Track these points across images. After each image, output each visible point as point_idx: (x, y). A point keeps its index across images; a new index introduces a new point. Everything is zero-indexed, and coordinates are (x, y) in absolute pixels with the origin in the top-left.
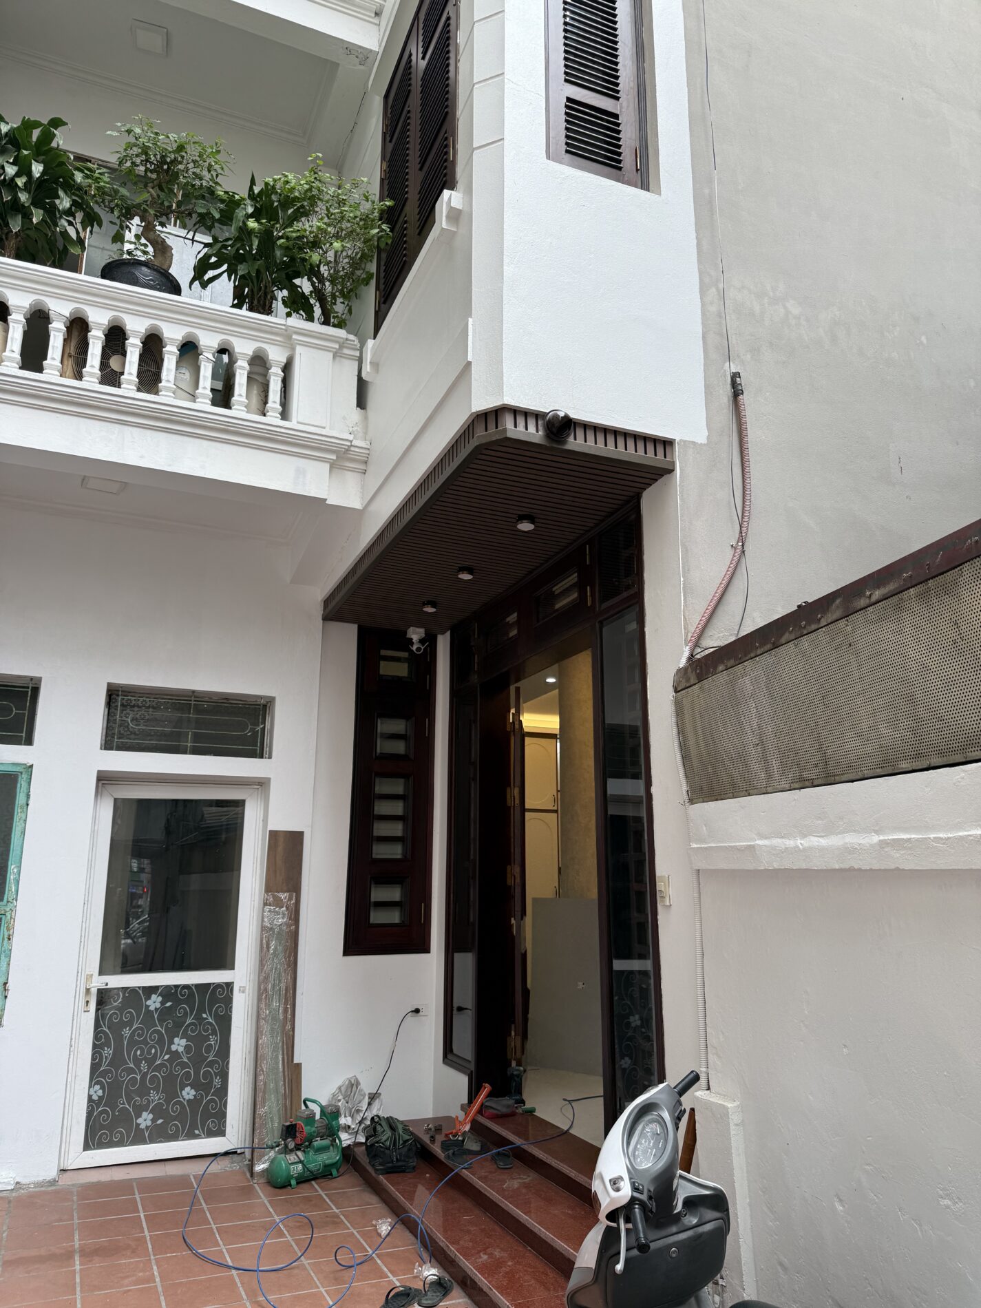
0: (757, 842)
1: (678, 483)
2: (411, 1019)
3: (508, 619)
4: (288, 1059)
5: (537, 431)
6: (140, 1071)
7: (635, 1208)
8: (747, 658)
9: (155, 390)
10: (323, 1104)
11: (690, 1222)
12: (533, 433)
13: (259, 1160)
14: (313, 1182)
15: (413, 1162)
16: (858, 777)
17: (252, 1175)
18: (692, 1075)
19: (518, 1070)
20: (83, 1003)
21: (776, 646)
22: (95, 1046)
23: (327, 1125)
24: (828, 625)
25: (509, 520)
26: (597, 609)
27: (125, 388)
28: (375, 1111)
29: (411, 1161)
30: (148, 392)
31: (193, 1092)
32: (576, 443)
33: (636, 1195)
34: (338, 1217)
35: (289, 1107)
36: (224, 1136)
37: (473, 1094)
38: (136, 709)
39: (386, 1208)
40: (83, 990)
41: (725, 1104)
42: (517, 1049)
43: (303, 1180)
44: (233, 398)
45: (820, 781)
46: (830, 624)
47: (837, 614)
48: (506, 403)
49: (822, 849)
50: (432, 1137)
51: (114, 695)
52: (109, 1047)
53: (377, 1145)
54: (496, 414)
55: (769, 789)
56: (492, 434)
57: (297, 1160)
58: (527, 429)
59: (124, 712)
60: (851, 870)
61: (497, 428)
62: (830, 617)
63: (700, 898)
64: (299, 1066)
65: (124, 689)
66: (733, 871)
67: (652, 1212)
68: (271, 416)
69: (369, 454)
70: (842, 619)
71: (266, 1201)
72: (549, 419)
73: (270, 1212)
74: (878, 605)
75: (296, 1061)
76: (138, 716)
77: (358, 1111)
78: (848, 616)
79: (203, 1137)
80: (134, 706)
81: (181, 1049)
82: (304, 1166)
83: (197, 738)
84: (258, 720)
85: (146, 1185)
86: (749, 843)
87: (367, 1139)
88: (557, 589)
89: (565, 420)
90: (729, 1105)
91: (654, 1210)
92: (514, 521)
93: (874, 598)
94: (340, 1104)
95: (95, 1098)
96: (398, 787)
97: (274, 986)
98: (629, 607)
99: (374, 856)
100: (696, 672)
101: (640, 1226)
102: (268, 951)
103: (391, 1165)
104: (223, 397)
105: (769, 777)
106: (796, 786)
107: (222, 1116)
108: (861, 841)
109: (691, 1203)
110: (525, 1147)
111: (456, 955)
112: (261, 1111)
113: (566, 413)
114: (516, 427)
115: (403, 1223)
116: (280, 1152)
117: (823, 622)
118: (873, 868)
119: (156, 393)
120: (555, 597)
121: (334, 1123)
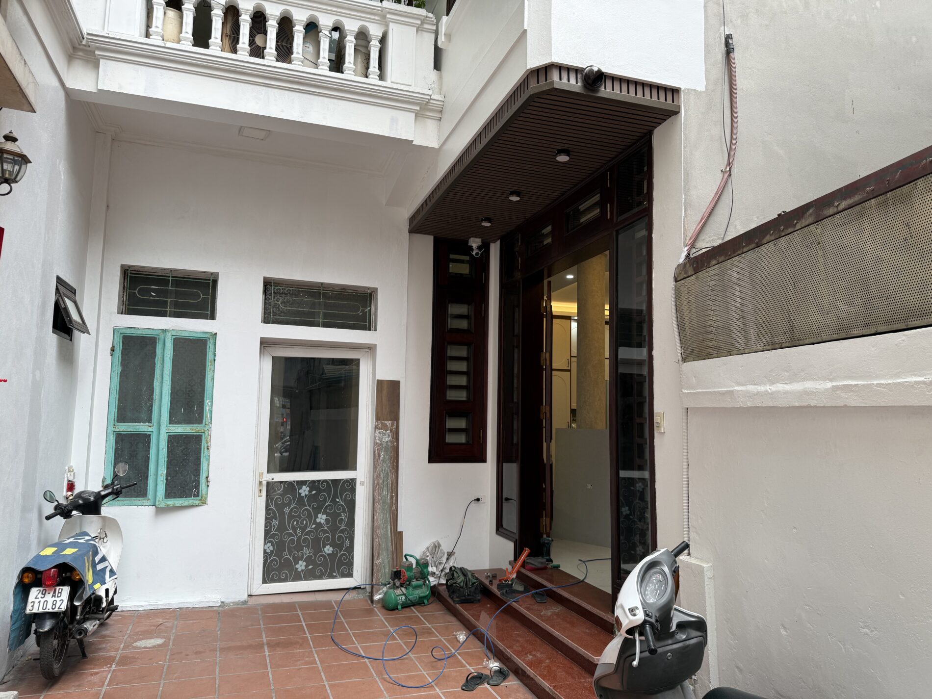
0: (735, 388)
1: (682, 122)
2: (474, 505)
3: (543, 231)
4: (394, 528)
5: (577, 83)
6: (297, 535)
7: (646, 627)
8: (735, 255)
9: (288, 61)
10: (418, 558)
11: (681, 637)
12: (574, 84)
13: (377, 592)
14: (412, 608)
15: (479, 597)
16: (817, 341)
17: (372, 601)
18: (683, 545)
19: (548, 540)
20: (257, 491)
21: (758, 245)
22: (266, 519)
23: (421, 572)
24: (802, 228)
25: (550, 153)
26: (615, 221)
27: (267, 59)
28: (451, 563)
29: (477, 596)
30: (283, 61)
31: (331, 549)
32: (607, 91)
33: (647, 618)
34: (430, 629)
35: (395, 560)
36: (352, 577)
37: (517, 555)
38: (283, 295)
39: (462, 625)
40: (257, 483)
41: (702, 564)
42: (547, 525)
43: (406, 606)
44: (345, 65)
45: (787, 344)
46: (803, 228)
47: (810, 220)
48: (554, 61)
49: (786, 393)
50: (491, 581)
51: (269, 285)
52: (276, 519)
53: (454, 585)
54: (546, 69)
55: (746, 351)
56: (543, 86)
57: (401, 593)
58: (569, 81)
59: (276, 298)
60: (809, 407)
61: (546, 80)
62: (804, 222)
63: (687, 427)
64: (401, 533)
65: (275, 282)
66: (714, 408)
67: (657, 630)
68: (371, 78)
69: (443, 105)
70: (814, 223)
71: (382, 618)
72: (586, 72)
73: (386, 625)
74: (844, 212)
75: (399, 530)
76: (285, 300)
77: (440, 563)
78: (819, 221)
79: (339, 577)
80: (282, 293)
81: (323, 521)
82: (406, 597)
83: (325, 316)
84: (367, 304)
85: (304, 606)
86: (729, 389)
87: (447, 581)
88: (582, 207)
89: (598, 74)
90: (705, 565)
91: (659, 629)
92: (555, 154)
93: (841, 207)
94: (428, 558)
95: (268, 551)
96: (463, 352)
97: (383, 482)
98: (641, 218)
99: (448, 398)
100: (693, 266)
101: (650, 638)
102: (379, 459)
103: (464, 598)
104: (337, 64)
105: (747, 342)
106: (768, 348)
107: (350, 564)
108: (818, 387)
109: (682, 626)
110: (555, 589)
111: (505, 465)
112: (377, 562)
113: (599, 69)
114: (560, 79)
115: (473, 635)
116: (390, 588)
117: (798, 226)
118: (826, 405)
119: (290, 62)
120: (579, 214)
121: (425, 570)
